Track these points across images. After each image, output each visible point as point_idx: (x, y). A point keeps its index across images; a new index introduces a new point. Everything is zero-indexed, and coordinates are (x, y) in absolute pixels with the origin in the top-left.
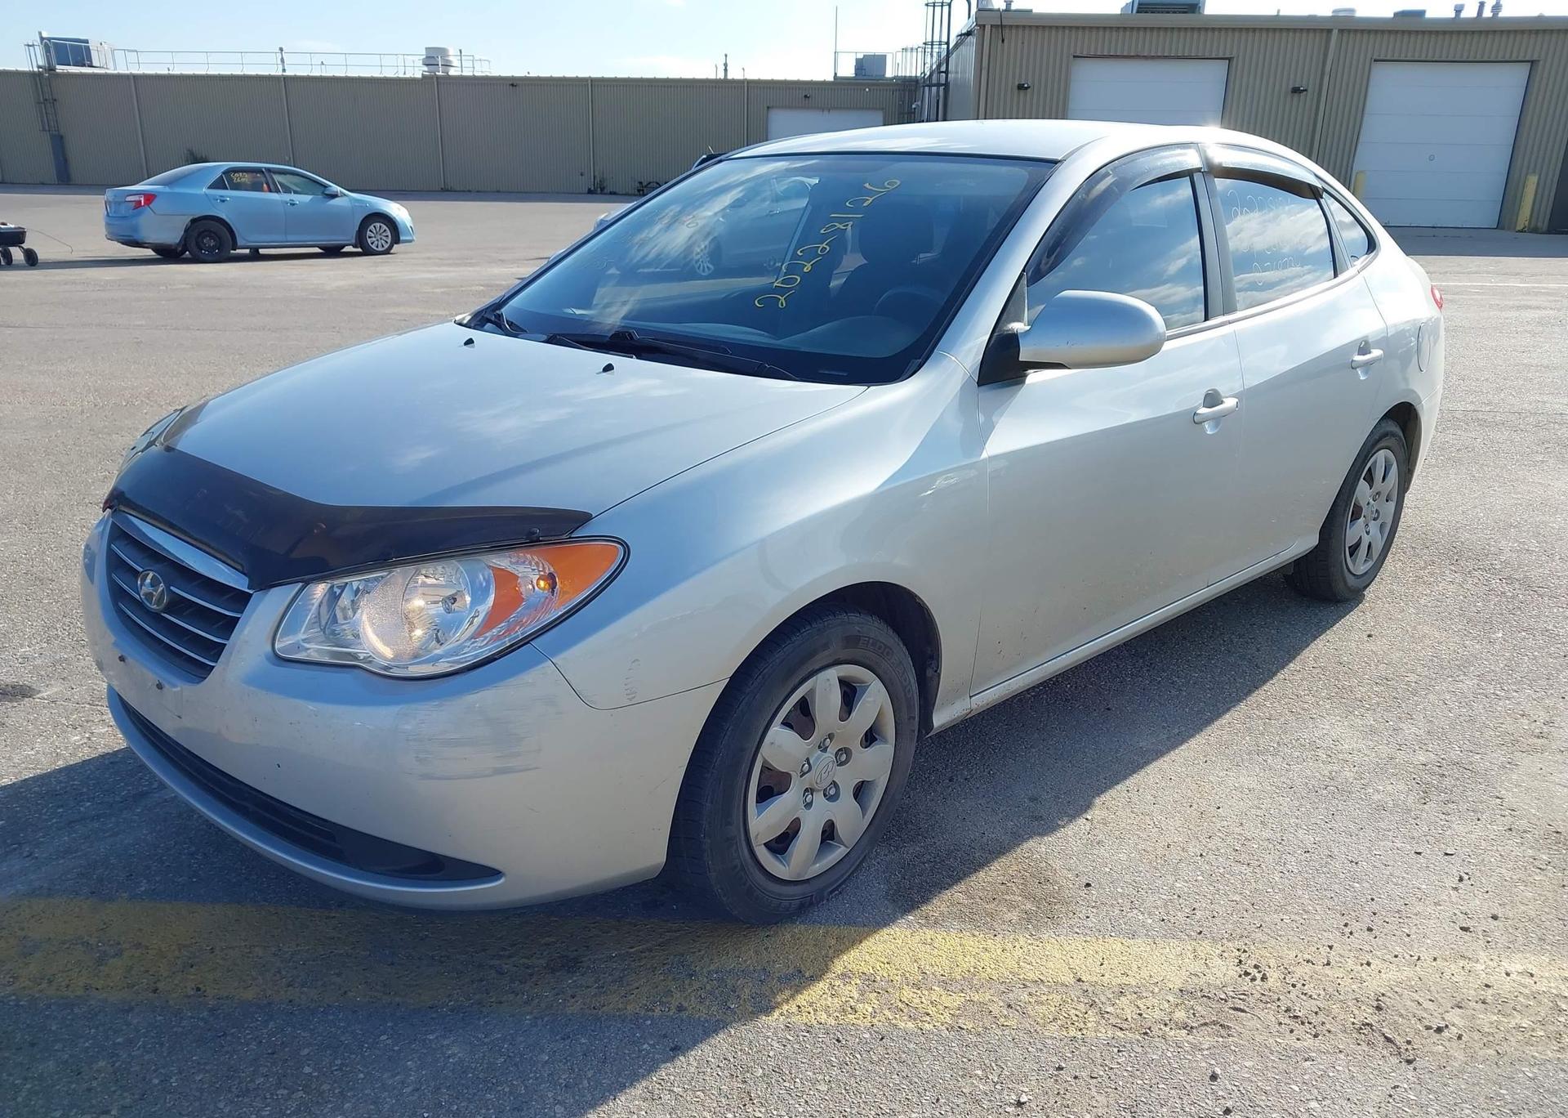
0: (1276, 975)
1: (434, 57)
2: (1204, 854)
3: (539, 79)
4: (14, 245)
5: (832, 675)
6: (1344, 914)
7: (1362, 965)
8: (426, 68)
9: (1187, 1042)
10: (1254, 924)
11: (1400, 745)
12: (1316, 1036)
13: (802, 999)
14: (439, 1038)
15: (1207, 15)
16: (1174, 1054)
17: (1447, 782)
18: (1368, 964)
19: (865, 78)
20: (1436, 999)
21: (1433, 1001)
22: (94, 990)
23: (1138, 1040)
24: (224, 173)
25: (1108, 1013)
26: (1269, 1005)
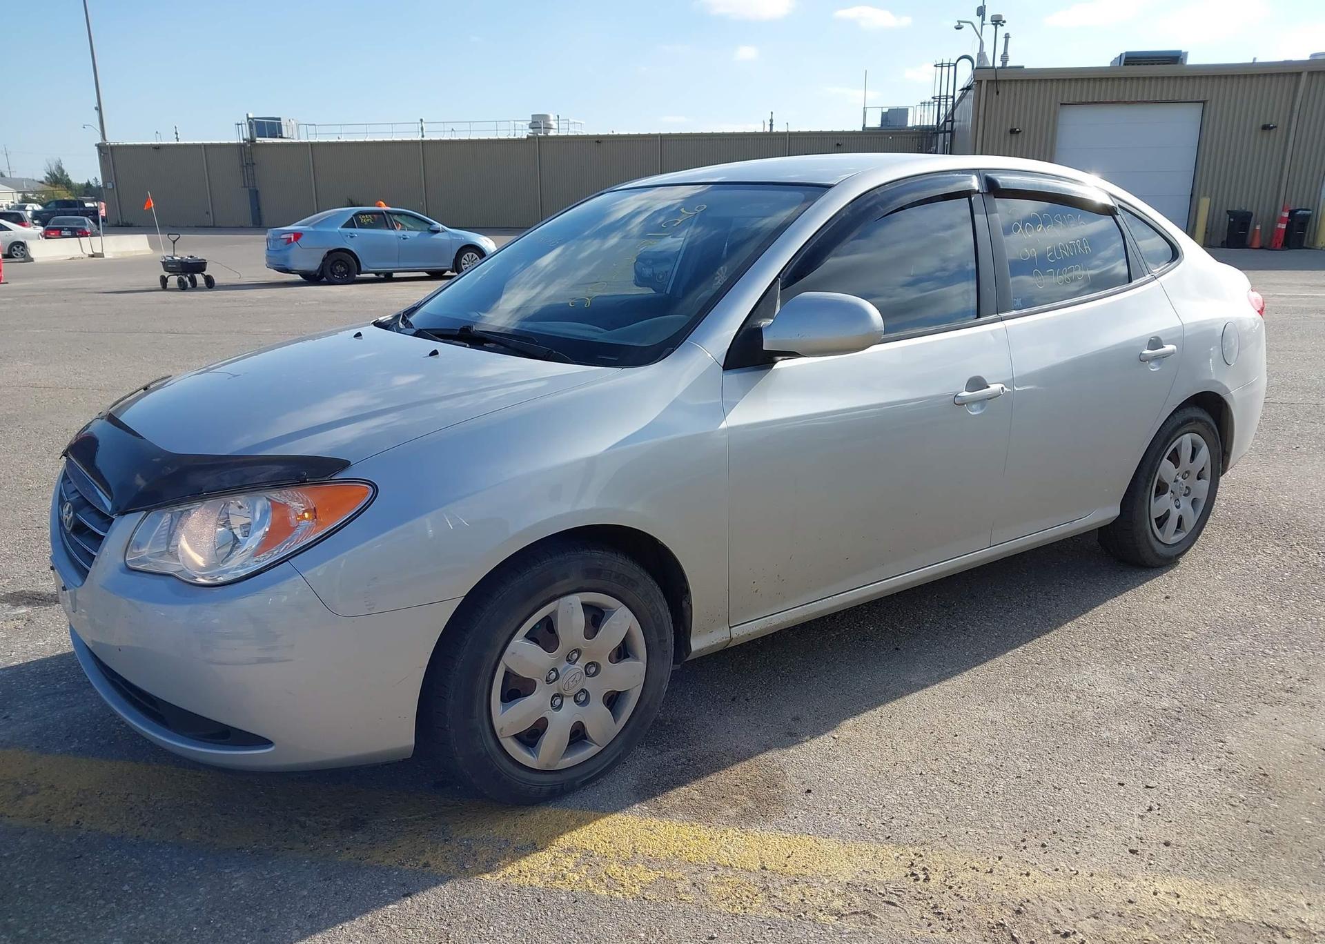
0: (939, 877)
1: (538, 122)
2: (924, 773)
3: (619, 136)
4: (198, 272)
5: (576, 600)
6: (1026, 831)
7: (1021, 874)
8: (531, 131)
9: (833, 926)
10: (941, 834)
11: (1150, 692)
12: (950, 930)
13: (524, 864)
14: (233, 873)
15: (1188, 66)
16: (816, 935)
17: (1179, 726)
18: (1028, 874)
19: (889, 128)
20: (1077, 909)
21: (1072, 910)
22: (6, 817)
23: (790, 921)
24: (354, 215)
25: (775, 896)
26: (920, 902)
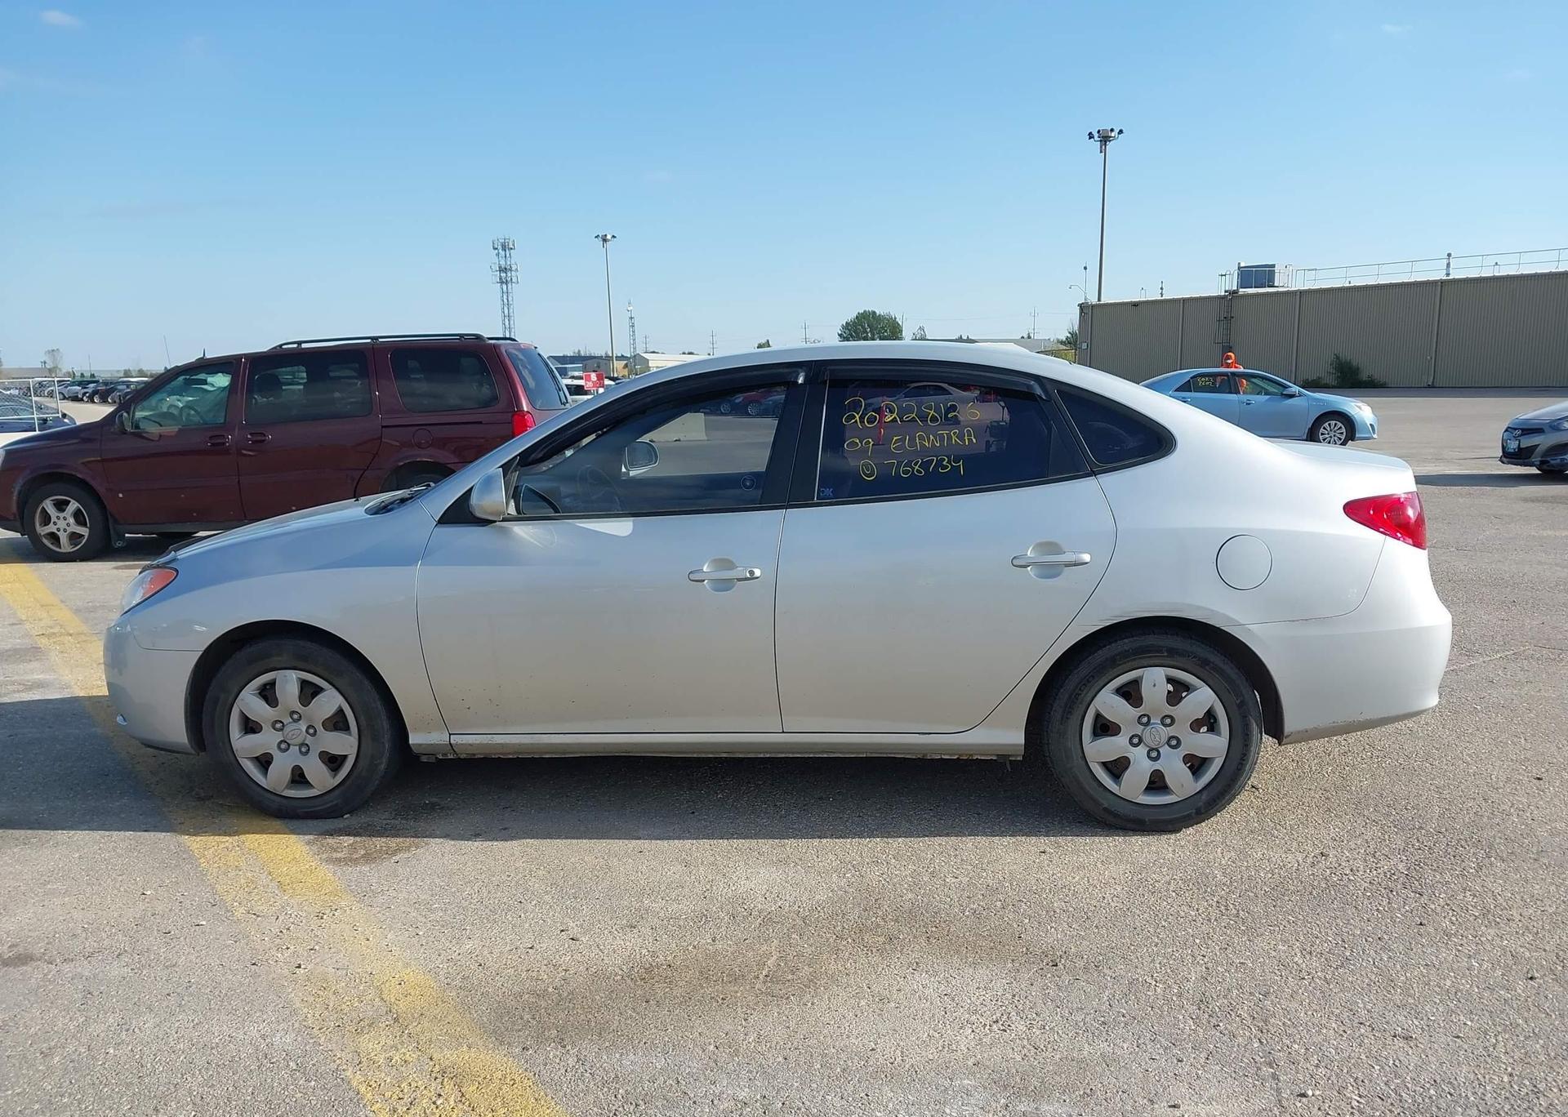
24: (1191, 378)
